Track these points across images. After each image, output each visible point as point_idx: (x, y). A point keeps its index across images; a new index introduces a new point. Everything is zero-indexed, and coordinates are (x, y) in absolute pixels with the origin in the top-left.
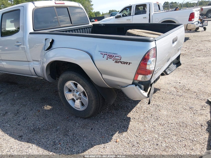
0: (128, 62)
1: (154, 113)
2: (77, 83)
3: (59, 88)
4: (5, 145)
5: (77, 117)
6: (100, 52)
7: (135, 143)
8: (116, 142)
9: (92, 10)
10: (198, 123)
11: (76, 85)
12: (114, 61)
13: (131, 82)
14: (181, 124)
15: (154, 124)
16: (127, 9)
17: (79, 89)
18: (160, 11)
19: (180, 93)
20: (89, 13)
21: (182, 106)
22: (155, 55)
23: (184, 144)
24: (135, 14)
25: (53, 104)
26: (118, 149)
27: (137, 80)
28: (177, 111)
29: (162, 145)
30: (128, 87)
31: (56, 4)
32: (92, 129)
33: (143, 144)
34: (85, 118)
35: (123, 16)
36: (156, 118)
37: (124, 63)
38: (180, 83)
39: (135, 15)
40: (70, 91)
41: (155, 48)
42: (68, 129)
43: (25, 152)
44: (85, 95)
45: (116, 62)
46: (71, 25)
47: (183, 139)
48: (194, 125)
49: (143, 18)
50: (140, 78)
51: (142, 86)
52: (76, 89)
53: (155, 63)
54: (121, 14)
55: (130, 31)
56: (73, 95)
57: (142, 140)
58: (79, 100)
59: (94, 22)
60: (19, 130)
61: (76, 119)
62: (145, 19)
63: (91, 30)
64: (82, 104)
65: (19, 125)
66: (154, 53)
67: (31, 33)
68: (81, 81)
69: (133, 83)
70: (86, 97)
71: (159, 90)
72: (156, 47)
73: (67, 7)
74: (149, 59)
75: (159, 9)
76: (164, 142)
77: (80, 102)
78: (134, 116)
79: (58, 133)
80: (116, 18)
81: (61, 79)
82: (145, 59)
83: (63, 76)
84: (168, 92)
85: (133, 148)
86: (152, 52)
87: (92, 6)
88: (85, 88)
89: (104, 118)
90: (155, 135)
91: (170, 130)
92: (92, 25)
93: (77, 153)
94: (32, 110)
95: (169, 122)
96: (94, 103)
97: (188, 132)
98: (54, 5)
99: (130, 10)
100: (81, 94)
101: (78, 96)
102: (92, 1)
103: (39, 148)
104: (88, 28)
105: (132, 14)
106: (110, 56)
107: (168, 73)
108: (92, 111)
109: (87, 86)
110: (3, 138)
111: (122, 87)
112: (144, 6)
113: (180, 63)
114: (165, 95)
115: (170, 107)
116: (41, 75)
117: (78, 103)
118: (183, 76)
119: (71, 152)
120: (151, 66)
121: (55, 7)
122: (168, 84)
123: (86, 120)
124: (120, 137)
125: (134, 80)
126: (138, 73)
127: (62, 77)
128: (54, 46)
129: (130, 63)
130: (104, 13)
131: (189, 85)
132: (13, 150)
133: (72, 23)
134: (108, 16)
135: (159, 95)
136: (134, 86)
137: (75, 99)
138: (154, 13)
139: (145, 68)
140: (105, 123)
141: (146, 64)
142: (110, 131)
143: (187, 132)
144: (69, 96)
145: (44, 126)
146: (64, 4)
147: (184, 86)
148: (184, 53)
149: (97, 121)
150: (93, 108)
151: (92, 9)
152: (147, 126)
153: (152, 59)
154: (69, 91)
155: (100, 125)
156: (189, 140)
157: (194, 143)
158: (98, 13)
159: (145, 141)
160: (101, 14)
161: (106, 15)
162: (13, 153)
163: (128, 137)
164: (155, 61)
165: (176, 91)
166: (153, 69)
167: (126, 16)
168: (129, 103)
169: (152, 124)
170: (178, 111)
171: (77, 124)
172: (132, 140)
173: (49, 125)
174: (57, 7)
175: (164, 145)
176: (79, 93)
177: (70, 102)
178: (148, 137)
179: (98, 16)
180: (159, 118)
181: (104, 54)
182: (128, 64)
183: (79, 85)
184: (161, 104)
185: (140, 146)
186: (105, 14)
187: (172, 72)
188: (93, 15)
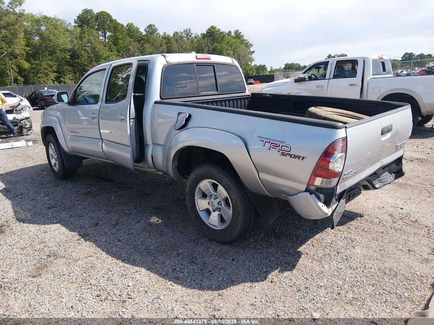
0: (301, 156)
1: (342, 250)
2: (218, 184)
3: (187, 189)
4: (99, 265)
5: (210, 240)
6: (260, 139)
7: (302, 288)
8: (272, 282)
9: (251, 62)
10: (418, 273)
11: (215, 187)
12: (280, 153)
13: (304, 188)
14: (387, 271)
15: (340, 266)
16: (320, 66)
17: (220, 194)
18: (385, 74)
19: (399, 225)
20: (245, 66)
21: (396, 245)
22: (344, 149)
23: (385, 299)
24: (335, 77)
25: (172, 217)
26: (273, 291)
27: (313, 185)
28: (384, 251)
29: (348, 295)
30: (298, 195)
31: (197, 59)
32: (233, 260)
33: (315, 289)
34: (224, 243)
35: (310, 79)
36: (345, 258)
37: (295, 157)
38: (402, 209)
39: (333, 78)
40: (204, 196)
41: (345, 139)
42: (195, 255)
43: (130, 277)
44: (227, 204)
45: (283, 154)
46: (216, 93)
47: (384, 292)
48: (410, 275)
49: (350, 85)
50: (318, 181)
51: (322, 196)
52: (215, 194)
53: (343, 161)
54: (306, 76)
55: (313, 109)
56: (209, 202)
57: (315, 285)
58: (217, 212)
59: (253, 84)
60: (120, 248)
61: (209, 243)
62: (354, 87)
63: (247, 103)
64: (222, 220)
65: (119, 241)
66: (342, 146)
67: (156, 102)
68: (225, 180)
69: (307, 190)
70: (230, 207)
71: (361, 216)
72: (346, 137)
73: (213, 65)
74: (333, 154)
75: (384, 70)
76: (352, 292)
77: (218, 215)
78: (307, 251)
79: (180, 258)
80: (296, 81)
81: (193, 176)
82: (328, 154)
83: (198, 171)
84: (376, 221)
85: (297, 294)
86: (340, 145)
87: (251, 54)
88: (230, 192)
89: (255, 247)
90: (339, 281)
91: (366, 277)
92: (250, 94)
93: (208, 288)
94: (140, 222)
95: (367, 265)
96: (241, 216)
97: (396, 283)
98: (194, 60)
99: (326, 69)
100: (222, 202)
101: (216, 205)
102: (252, 45)
103: (152, 275)
104: (242, 100)
105: (327, 77)
106: (274, 146)
107: (377, 186)
108: (237, 231)
109: (233, 189)
110: (96, 256)
111: (289, 195)
112: (354, 62)
113: (403, 172)
114: (370, 225)
115: (374, 244)
116: (161, 168)
117: (215, 216)
118: (411, 198)
119: (200, 286)
120: (336, 165)
121: (195, 65)
122: (379, 208)
123: (226, 247)
124: (279, 276)
125: (308, 185)
126: (315, 174)
127: (195, 173)
128: (190, 124)
129: (303, 157)
130: (274, 68)
131: (419, 215)
132: (112, 273)
133: (217, 90)
134: (281, 74)
135: (358, 224)
136: (307, 194)
137: (211, 210)
138: (372, 77)
139: (326, 167)
140: (256, 255)
141: (329, 162)
142: (264, 267)
143: (394, 284)
144: (202, 204)
145: (158, 247)
146: (210, 59)
147: (408, 214)
148: (424, 158)
149: (243, 251)
150: (239, 226)
151: (252, 60)
152: (326, 266)
153: (338, 155)
154: (202, 197)
155: (248, 256)
156: (395, 294)
157: (402, 299)
158: (263, 68)
159: (319, 286)
160: (269, 70)
161: (278, 73)
162: (112, 276)
163: (292, 278)
164: (344, 158)
165: (391, 221)
166: (340, 170)
167: (316, 79)
168: (301, 231)
169: (336, 265)
170: (386, 251)
171: (211, 250)
172: (297, 283)
173: (166, 246)
174: (198, 64)
175: (350, 295)
176: (218, 200)
177: (203, 215)
178: (325, 282)
179: (261, 74)
180: (350, 259)
181: (264, 141)
182: (300, 159)
183: (220, 187)
184: (358, 238)
185: (309, 292)
186: (276, 70)
187: (384, 185)
188: (251, 72)
